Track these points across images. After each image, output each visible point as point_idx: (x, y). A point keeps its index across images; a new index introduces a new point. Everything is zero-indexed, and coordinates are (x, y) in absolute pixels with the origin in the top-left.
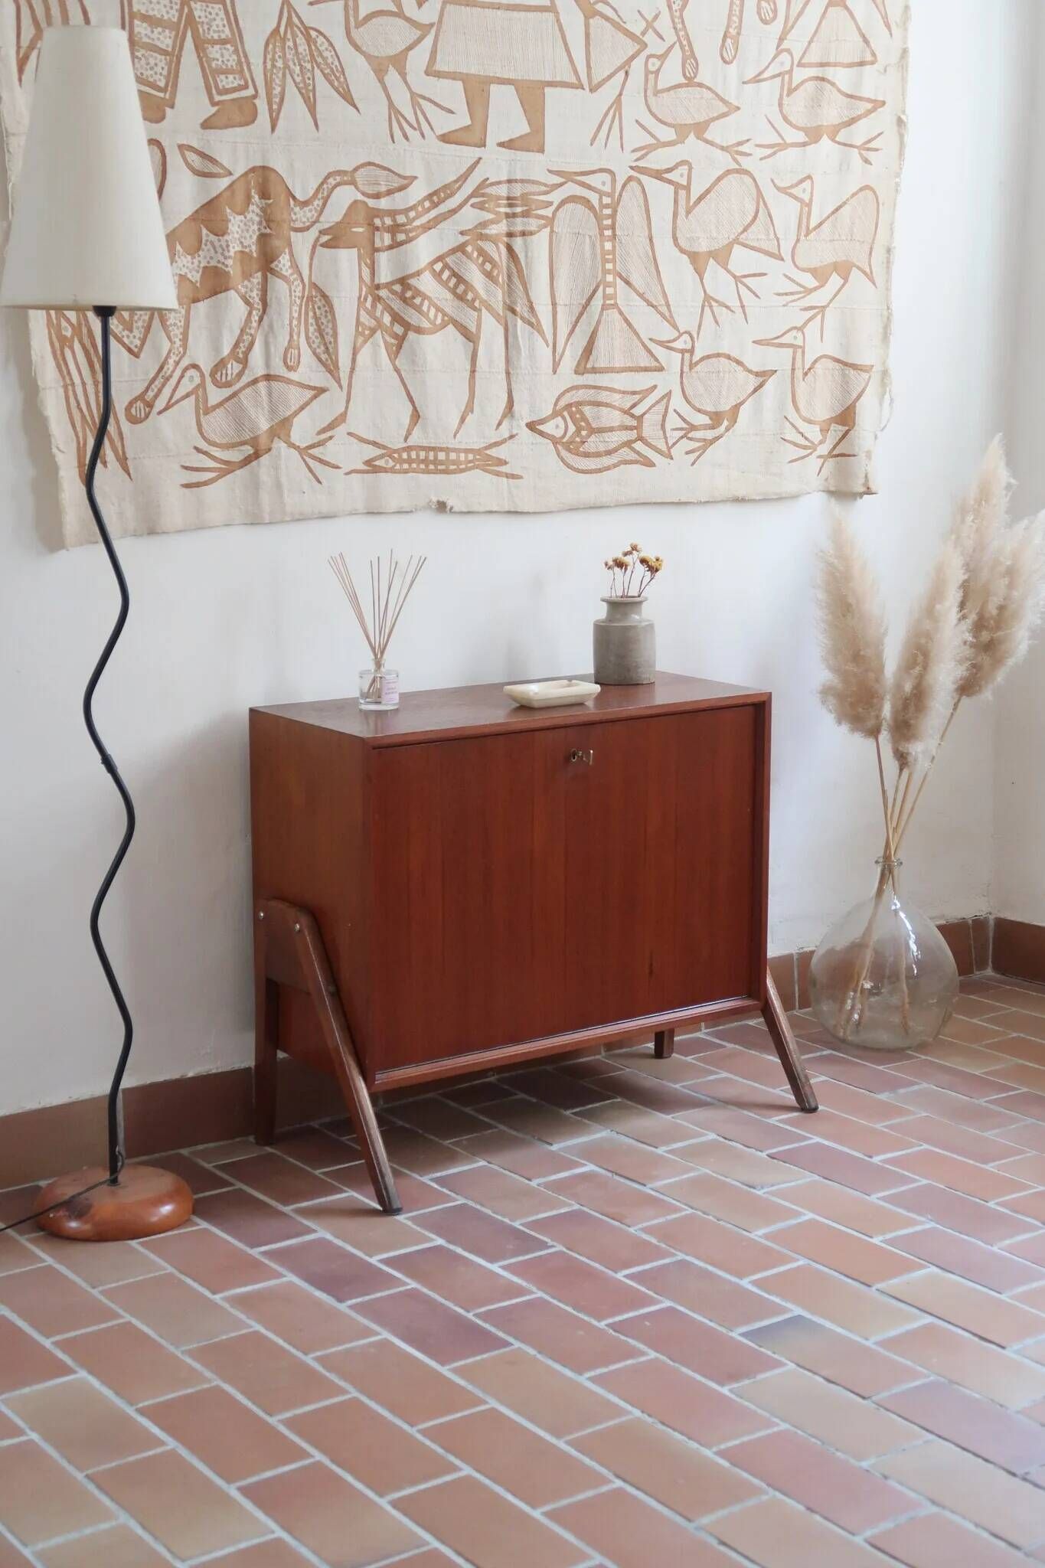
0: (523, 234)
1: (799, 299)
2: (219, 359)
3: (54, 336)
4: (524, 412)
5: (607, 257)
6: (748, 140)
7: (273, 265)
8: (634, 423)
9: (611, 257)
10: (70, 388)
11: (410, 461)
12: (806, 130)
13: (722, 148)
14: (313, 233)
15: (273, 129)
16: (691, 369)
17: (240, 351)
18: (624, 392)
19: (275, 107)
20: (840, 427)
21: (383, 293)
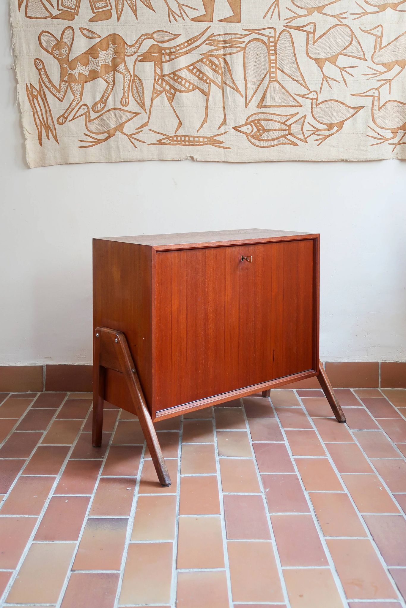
0: (230, 54)
1: (375, 77)
2: (95, 102)
3: (29, 94)
4: (231, 123)
5: (271, 62)
6: (346, 12)
7: (117, 69)
8: (287, 128)
9: (274, 61)
10: (35, 112)
11: (177, 141)
12: (378, 6)
13: (332, 16)
14: (135, 56)
15: (118, 21)
16: (316, 106)
17: (104, 99)
18: (281, 115)
19: (119, 12)
20: (403, 131)
21: (166, 78)
